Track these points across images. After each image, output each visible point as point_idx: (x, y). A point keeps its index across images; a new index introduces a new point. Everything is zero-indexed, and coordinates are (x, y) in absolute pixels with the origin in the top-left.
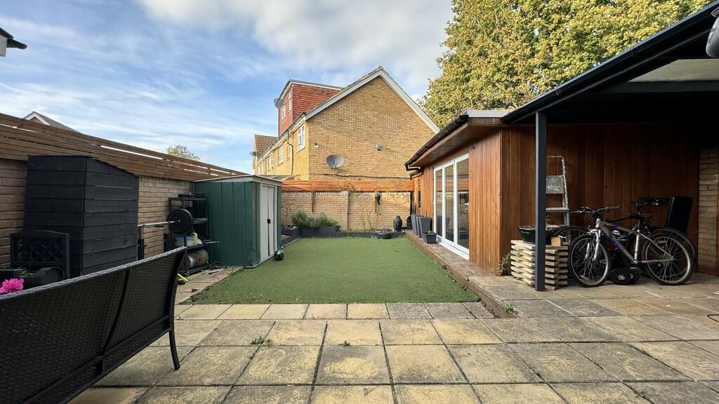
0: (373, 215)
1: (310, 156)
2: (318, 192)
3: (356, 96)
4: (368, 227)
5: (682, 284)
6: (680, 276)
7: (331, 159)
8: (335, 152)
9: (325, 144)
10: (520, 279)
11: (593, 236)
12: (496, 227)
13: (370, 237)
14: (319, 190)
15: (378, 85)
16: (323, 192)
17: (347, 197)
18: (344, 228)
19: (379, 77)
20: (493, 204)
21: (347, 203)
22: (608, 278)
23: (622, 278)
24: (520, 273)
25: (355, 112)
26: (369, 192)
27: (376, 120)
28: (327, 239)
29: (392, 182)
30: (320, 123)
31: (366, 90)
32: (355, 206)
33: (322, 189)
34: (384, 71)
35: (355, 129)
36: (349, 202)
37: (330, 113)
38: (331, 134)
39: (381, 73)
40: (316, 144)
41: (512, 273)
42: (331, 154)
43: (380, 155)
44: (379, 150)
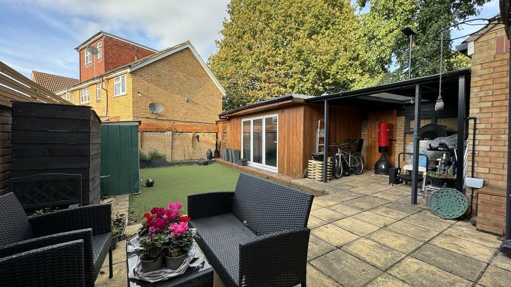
0: (191, 149)
1: (133, 102)
2: (145, 132)
3: (171, 59)
4: (187, 157)
5: (361, 174)
6: (361, 170)
7: (152, 106)
8: (155, 100)
9: (146, 94)
10: (314, 178)
11: (338, 156)
12: (300, 155)
13: (192, 165)
14: (147, 130)
15: (186, 54)
16: (150, 132)
17: (171, 136)
18: (169, 160)
19: (187, 48)
20: (298, 143)
21: (171, 141)
22: (343, 174)
23: (347, 173)
24: (314, 175)
25: (170, 71)
26: (187, 132)
27: (185, 79)
28: (159, 169)
29: (204, 126)
30: (142, 76)
31: (178, 56)
32: (177, 143)
33: (150, 130)
34: (191, 45)
35: (170, 84)
36: (172, 140)
37: (150, 68)
38: (152, 86)
39: (188, 46)
40: (139, 93)
41: (309, 176)
42: (151, 102)
43: (188, 105)
44: (187, 102)
